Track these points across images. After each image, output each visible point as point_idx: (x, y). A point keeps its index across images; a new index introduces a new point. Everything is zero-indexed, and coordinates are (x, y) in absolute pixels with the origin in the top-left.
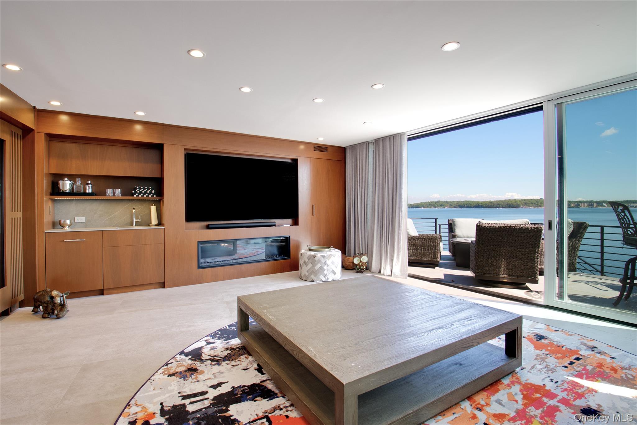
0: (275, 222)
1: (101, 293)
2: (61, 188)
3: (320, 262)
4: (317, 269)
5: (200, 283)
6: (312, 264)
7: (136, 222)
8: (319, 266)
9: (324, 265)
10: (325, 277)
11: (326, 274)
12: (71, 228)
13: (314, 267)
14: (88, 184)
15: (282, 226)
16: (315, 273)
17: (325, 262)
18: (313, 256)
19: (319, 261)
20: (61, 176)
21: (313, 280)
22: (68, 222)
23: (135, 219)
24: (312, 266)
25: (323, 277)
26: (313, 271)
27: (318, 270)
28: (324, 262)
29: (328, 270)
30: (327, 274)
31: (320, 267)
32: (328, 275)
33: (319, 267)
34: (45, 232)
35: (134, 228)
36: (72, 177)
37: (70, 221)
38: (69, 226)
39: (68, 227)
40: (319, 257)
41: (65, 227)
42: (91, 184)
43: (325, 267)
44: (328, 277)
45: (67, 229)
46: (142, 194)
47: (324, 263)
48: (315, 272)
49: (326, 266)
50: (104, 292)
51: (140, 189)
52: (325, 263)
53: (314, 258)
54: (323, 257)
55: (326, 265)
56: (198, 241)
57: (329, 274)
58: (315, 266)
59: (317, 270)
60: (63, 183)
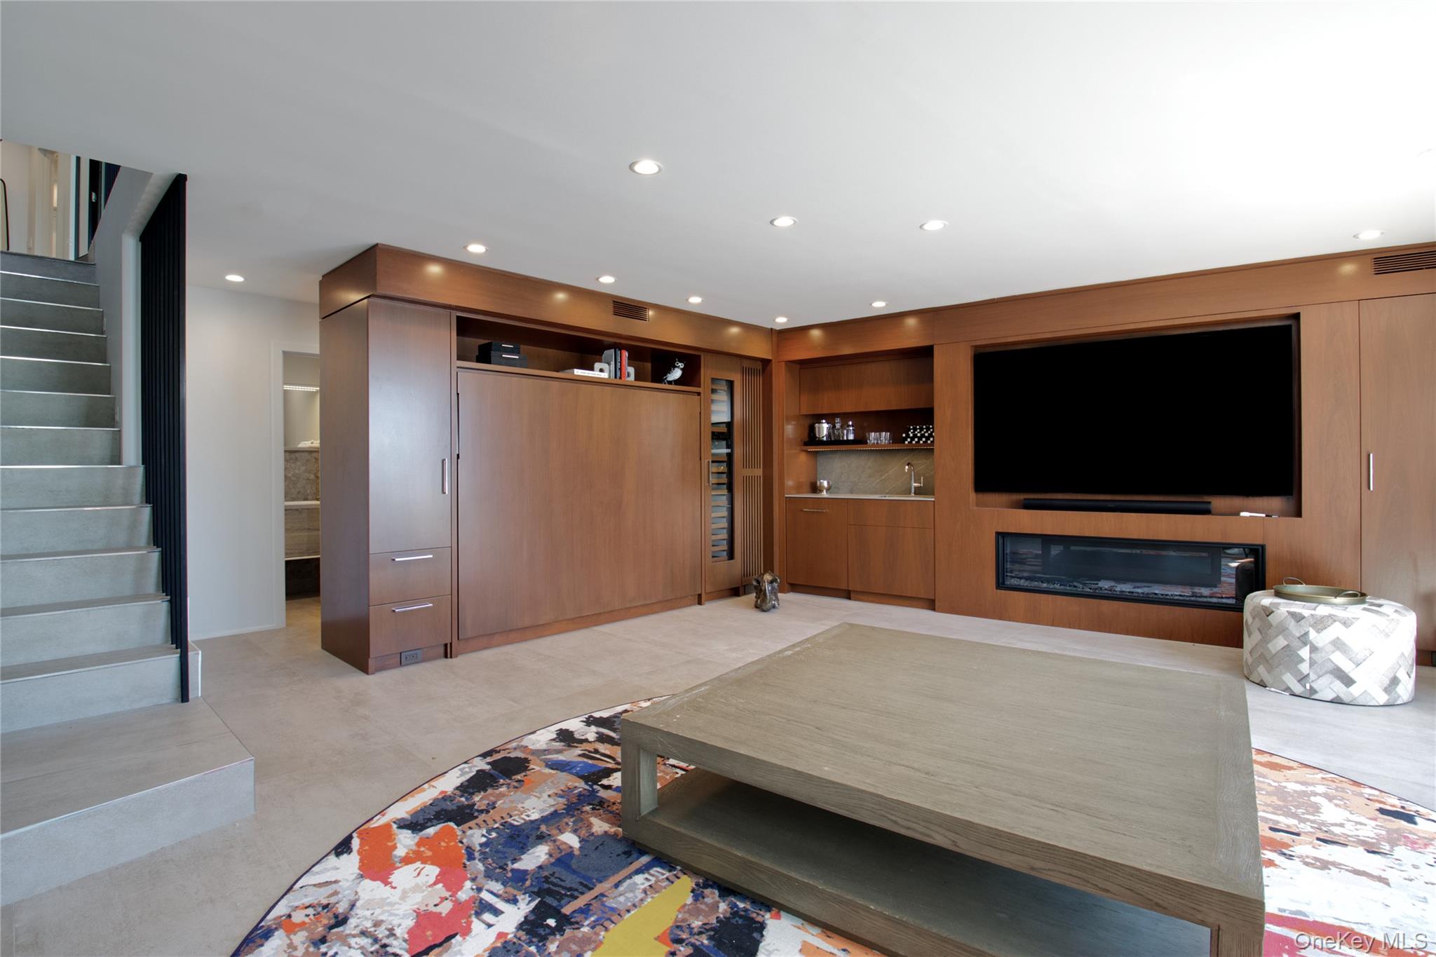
0: (1210, 503)
1: (848, 595)
2: (817, 436)
3: (1284, 630)
4: (1274, 652)
5: (1001, 619)
6: (1261, 633)
7: (915, 488)
8: (1280, 642)
9: (1300, 644)
10: (1303, 682)
11: (1306, 673)
12: (831, 493)
13: (1267, 643)
14: (849, 426)
15: (1238, 514)
16: (1268, 661)
17: (1302, 636)
18: (1264, 610)
19: (1282, 630)
20: (818, 418)
21: (1262, 681)
22: (825, 484)
23: (915, 483)
24: (1261, 640)
25: (1296, 682)
26: (1262, 654)
27: (1276, 654)
28: (1298, 635)
29: (1316, 663)
30: (1309, 674)
31: (1283, 649)
32: (1312, 677)
33: (1282, 647)
34: (786, 496)
35: (913, 498)
36: (830, 418)
37: (828, 483)
38: (828, 490)
39: (826, 492)
40: (1283, 618)
41: (822, 491)
42: (853, 426)
43: (1305, 653)
44: (1315, 686)
45: (825, 494)
46: (924, 439)
47: (1299, 638)
48: (1268, 658)
49: (1307, 648)
50: (852, 595)
51: (921, 429)
52: (1304, 638)
53: (1268, 616)
54: (1298, 618)
55: (1305, 644)
56: (996, 530)
57: (1319, 677)
58: (1270, 641)
59: (1274, 655)
60: (819, 428)
